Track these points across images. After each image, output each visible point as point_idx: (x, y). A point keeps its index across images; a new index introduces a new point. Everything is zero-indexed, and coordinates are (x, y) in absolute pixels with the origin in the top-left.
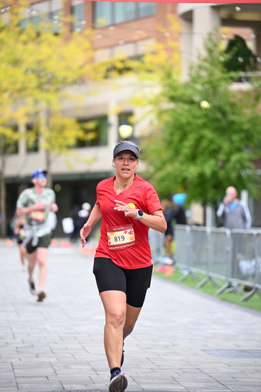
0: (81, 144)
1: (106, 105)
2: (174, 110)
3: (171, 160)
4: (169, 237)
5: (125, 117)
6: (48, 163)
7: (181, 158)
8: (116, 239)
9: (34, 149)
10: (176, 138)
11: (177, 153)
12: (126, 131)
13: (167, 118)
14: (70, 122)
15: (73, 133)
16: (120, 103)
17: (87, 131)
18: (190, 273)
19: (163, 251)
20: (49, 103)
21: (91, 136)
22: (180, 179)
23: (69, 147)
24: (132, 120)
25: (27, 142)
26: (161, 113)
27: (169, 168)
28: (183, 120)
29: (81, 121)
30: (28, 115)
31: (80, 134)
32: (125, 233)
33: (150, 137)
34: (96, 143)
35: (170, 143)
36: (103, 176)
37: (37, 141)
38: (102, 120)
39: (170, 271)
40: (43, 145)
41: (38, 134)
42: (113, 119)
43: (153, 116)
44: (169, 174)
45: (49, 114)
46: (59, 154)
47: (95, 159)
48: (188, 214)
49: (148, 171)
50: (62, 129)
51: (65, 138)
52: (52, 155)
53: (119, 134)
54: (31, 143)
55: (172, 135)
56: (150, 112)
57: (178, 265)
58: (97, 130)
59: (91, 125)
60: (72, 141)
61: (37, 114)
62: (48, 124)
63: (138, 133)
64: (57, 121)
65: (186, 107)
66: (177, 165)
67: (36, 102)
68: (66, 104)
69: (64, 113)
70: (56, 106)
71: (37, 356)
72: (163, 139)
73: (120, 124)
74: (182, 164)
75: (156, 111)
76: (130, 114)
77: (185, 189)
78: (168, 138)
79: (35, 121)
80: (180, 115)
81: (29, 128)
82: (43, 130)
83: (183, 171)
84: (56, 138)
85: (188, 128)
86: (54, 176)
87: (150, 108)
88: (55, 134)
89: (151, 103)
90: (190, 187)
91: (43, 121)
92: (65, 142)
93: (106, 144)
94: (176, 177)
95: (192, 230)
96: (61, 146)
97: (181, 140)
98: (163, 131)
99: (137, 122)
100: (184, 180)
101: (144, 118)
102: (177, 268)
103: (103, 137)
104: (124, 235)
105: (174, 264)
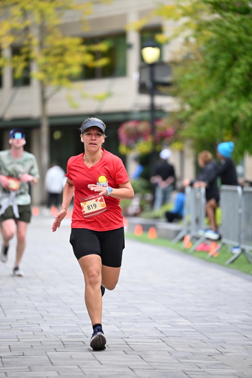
0: (89, 73)
1: (123, 17)
2: (218, 23)
3: (215, 95)
4: (212, 202)
5: (150, 35)
6: (44, 101)
7: (230, 91)
8: (89, 207)
9: (25, 81)
10: (222, 63)
11: (224, 84)
12: (151, 54)
13: (208, 34)
14: (73, 42)
15: (78, 58)
16: (142, 14)
17: (96, 55)
18: (243, 251)
19: (205, 221)
20: (42, 14)
21: (103, 62)
22: (228, 121)
23: (72, 78)
24: (160, 38)
25: (14, 71)
26: (200, 28)
27: (212, 105)
28: (232, 36)
29: (88, 41)
30: (13, 32)
31: (88, 59)
32: (97, 201)
33: (186, 61)
34: (111, 71)
35: (214, 69)
36: (120, 117)
37: (27, 69)
38: (120, 36)
39: (214, 249)
40: (36, 75)
41: (28, 60)
42: (133, 38)
43: (189, 32)
44: (212, 113)
45: (44, 31)
46: (58, 89)
47: (110, 95)
48: (239, 169)
49: (182, 110)
50: (63, 51)
51: (68, 66)
52: (50, 90)
53: (142, 58)
54: (19, 74)
55: (216, 58)
56: (187, 25)
57: (224, 240)
58: (110, 53)
59: (103, 47)
60: (76, 70)
61: (27, 29)
62: (41, 45)
63: (167, 57)
64: (55, 41)
65: (237, 18)
66: (223, 101)
67: (25, 14)
68: (67, 17)
69: (64, 28)
70: (54, 20)
71: (30, 369)
72: (204, 66)
73: (143, 45)
74: (231, 100)
75: (194, 24)
76: (158, 29)
77: (235, 134)
78: (210, 64)
79: (26, 42)
80: (228, 29)
81: (16, 51)
82: (36, 53)
83: (232, 109)
84: (54, 65)
85: (241, 49)
86: (51, 118)
87: (185, 20)
88: (52, 59)
89: (185, 14)
90: (243, 133)
91: (35, 41)
92: (66, 72)
93: (123, 73)
94: (222, 118)
95: (244, 193)
96: (61, 77)
97: (229, 66)
98: (204, 54)
99: (167, 42)
100: (234, 121)
101: (176, 36)
102: (224, 244)
103: (120, 64)
104: (96, 203)
105: (220, 239)
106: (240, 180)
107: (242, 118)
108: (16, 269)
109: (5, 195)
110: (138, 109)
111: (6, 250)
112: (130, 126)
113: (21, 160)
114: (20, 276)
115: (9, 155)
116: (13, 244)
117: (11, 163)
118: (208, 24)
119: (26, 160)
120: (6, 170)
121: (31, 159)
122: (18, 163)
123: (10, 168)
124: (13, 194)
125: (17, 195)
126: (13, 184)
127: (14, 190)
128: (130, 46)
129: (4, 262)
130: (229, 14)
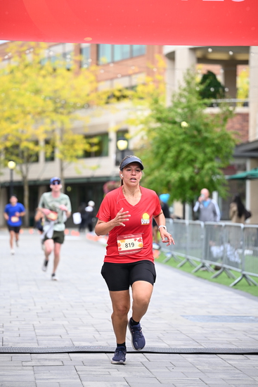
0: (87, 155)
1: (107, 125)
2: (160, 129)
3: (158, 168)
4: (156, 228)
5: (122, 134)
6: (62, 170)
7: (166, 166)
8: (126, 245)
9: (52, 159)
10: (162, 150)
11: (163, 162)
12: (122, 145)
13: (154, 134)
14: (79, 138)
15: (81, 146)
16: (117, 123)
17: (92, 145)
18: (173, 256)
20: (62, 123)
21: (95, 149)
22: (165, 182)
23: (78, 157)
24: (127, 136)
25: (46, 153)
26: (150, 131)
27: (156, 174)
28: (167, 136)
29: (88, 137)
30: (46, 132)
31: (87, 147)
32: (135, 240)
33: (142, 149)
34: (99, 154)
35: (157, 154)
36: (105, 179)
37: (53, 152)
38: (104, 136)
40: (58, 155)
41: (54, 147)
42: (112, 136)
43: (144, 133)
44: (156, 178)
45: (63, 131)
46: (70, 163)
47: (99, 167)
50: (73, 143)
51: (75, 150)
52: (65, 164)
53: (117, 147)
54: (49, 154)
55: (158, 147)
56: (142, 130)
57: (163, 249)
58: (100, 144)
59: (95, 140)
60: (80, 153)
61: (53, 131)
62: (61, 139)
63: (131, 147)
64: (69, 137)
65: (170, 126)
66: (162, 171)
67: (53, 122)
68: (76, 124)
69: (74, 130)
70: (68, 125)
71: (53, 320)
72: (152, 152)
73: (118, 139)
74: (166, 170)
75: (147, 129)
76: (126, 131)
77: (169, 190)
78: (155, 150)
79: (52, 137)
80: (165, 132)
81: (47, 142)
82: (58, 143)
83: (167, 176)
84: (68, 150)
85: (171, 143)
86: (66, 179)
87: (141, 126)
88: (67, 147)
89: (142, 123)
90: (173, 189)
91: (58, 137)
92: (75, 154)
93: (107, 154)
94: (162, 181)
95: (174, 223)
96: (72, 157)
97: (166, 152)
98: (152, 145)
99: (131, 138)
100: (168, 183)
101: (136, 135)
102: (162, 252)
103: (105, 149)
104: (134, 242)
105: (160, 248)
106: (172, 215)
107: (173, 181)
108: (53, 275)
109: (47, 223)
110: (115, 175)
111: (46, 263)
112: (110, 184)
113: (58, 199)
114: (55, 280)
115: (51, 195)
116: (51, 258)
117: (52, 201)
118: (154, 129)
119: (62, 199)
120: (48, 206)
121: (66, 199)
122: (57, 201)
123: (51, 205)
124: (52, 223)
125: (55, 224)
126: (52, 216)
127: (53, 220)
128: (110, 140)
129: (45, 271)
130: (166, 124)
